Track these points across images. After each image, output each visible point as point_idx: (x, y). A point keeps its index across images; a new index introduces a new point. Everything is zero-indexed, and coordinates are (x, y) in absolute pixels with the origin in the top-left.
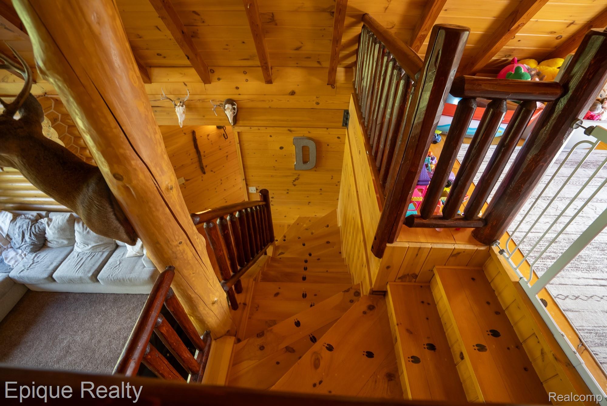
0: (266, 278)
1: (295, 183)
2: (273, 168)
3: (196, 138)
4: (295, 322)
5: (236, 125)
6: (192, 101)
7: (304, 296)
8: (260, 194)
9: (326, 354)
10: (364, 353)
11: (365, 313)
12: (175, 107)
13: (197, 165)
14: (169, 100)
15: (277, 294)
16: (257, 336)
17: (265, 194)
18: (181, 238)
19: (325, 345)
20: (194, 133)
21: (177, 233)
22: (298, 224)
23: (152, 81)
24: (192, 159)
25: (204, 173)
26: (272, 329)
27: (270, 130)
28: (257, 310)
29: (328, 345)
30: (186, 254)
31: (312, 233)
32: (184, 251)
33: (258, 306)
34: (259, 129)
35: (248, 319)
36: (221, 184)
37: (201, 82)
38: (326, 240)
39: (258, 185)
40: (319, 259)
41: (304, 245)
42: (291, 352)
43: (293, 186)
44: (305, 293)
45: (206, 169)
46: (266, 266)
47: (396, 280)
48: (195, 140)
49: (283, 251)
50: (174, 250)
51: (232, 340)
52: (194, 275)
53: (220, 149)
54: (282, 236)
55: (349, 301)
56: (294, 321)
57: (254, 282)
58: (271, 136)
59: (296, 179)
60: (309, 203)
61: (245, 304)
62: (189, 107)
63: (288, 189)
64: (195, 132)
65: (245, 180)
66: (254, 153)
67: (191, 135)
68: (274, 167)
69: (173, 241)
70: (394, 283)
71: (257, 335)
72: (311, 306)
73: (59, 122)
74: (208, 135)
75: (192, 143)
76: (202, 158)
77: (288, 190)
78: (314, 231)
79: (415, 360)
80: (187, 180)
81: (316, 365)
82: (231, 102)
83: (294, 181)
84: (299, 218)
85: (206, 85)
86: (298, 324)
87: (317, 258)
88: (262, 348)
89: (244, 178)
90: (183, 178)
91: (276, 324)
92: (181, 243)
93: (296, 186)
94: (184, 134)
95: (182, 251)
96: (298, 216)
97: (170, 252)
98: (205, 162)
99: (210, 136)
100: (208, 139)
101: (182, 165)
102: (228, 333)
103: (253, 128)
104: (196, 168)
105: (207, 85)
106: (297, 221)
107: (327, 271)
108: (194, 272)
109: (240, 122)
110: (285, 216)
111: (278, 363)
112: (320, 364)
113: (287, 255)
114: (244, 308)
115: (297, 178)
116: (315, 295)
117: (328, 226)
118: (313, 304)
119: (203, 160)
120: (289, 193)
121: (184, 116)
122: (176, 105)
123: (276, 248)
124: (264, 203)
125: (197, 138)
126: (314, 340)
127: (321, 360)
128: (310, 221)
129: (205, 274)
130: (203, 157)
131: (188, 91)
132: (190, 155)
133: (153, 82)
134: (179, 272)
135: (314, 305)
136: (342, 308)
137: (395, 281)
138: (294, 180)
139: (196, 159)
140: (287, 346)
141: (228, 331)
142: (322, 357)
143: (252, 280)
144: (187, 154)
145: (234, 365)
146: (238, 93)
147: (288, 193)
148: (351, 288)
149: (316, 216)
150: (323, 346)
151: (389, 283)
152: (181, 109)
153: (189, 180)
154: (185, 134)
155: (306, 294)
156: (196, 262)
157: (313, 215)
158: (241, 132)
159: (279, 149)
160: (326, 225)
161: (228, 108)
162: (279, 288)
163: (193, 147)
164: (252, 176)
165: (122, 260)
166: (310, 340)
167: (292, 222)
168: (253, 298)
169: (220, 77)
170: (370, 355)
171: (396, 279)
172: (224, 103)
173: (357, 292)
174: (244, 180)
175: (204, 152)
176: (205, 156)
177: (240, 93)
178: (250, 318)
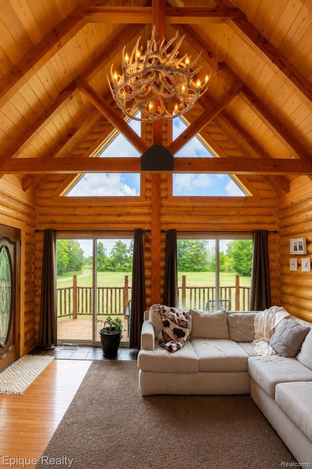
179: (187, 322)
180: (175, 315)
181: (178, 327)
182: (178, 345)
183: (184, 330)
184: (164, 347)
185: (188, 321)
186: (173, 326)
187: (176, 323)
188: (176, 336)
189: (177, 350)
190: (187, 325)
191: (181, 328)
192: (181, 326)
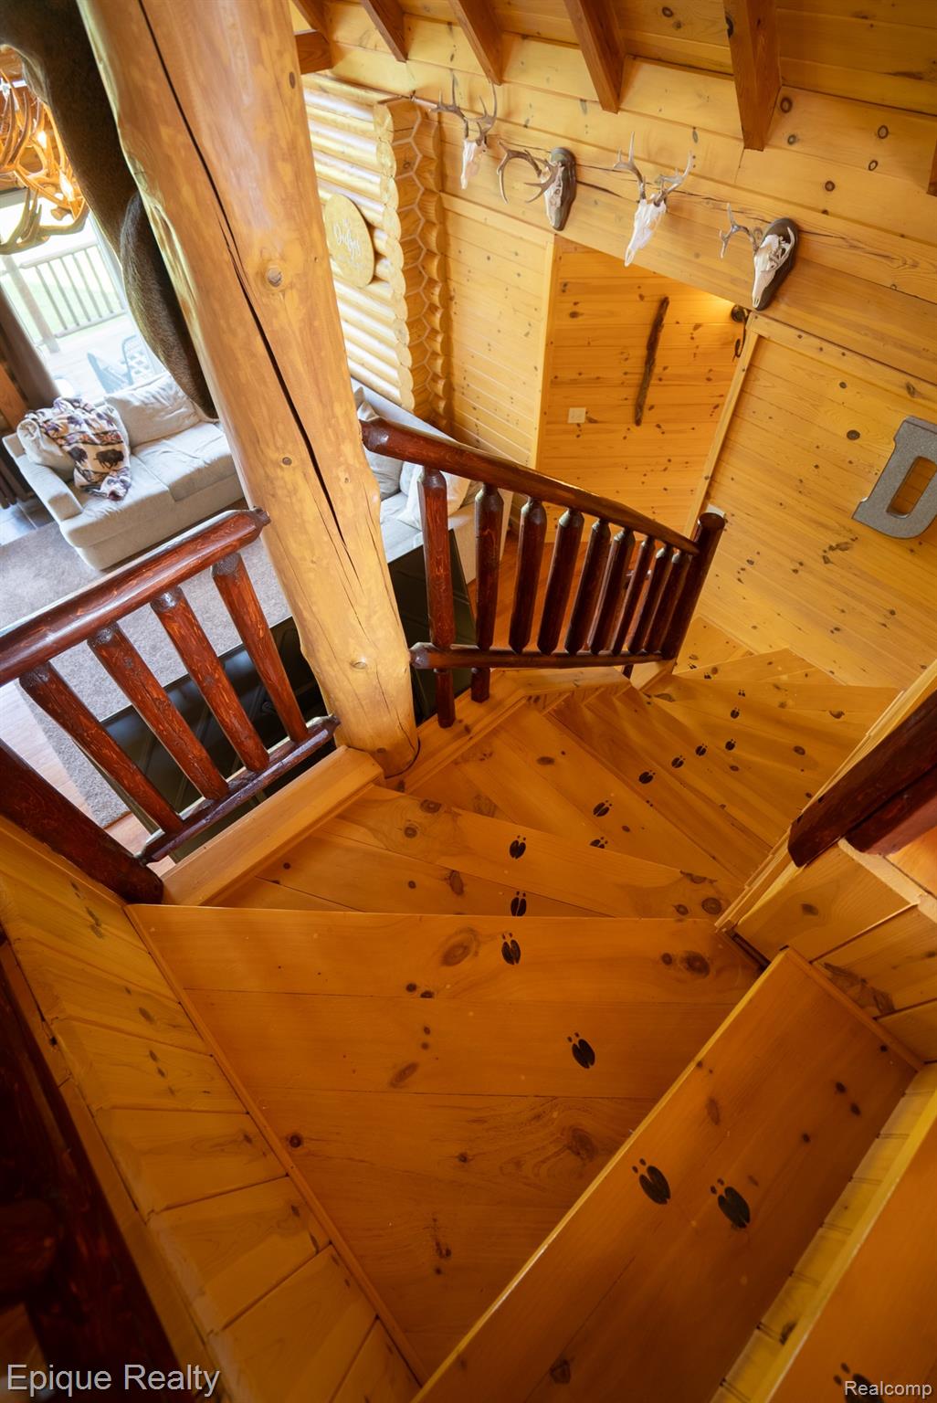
0: (567, 715)
1: (831, 555)
2: (798, 484)
3: (662, 320)
4: (517, 842)
5: (769, 312)
6: (688, 199)
7: (601, 810)
8: (699, 522)
9: (491, 955)
10: (573, 1037)
11: (667, 959)
12: (639, 202)
13: (631, 393)
14: (635, 177)
15: (546, 761)
16: (422, 805)
17: (711, 529)
18: (290, 447)
19: (507, 936)
20: (664, 303)
21: (281, 427)
22: (770, 663)
23: (623, 106)
24: (626, 374)
25: (638, 422)
26: (460, 815)
27: (852, 365)
28: (482, 760)
29: (513, 942)
30: (300, 501)
31: (782, 705)
32: (295, 491)
33: (491, 755)
34: (821, 349)
35: (452, 762)
36: (665, 469)
37: (737, 139)
38: (800, 742)
39: (734, 511)
40: (734, 768)
41: (734, 714)
42: (453, 888)
43: (822, 560)
44: (607, 805)
45: (647, 415)
46: (597, 693)
47: (815, 963)
48: (657, 324)
49: (674, 696)
50: (270, 470)
51: (373, 770)
52: (314, 566)
53: (709, 380)
54: (713, 665)
55: (676, 904)
56: (516, 839)
57: (524, 701)
58: (843, 385)
59: (839, 547)
60: (837, 629)
61: (468, 730)
62: (676, 212)
63: (805, 561)
64: (668, 303)
65: (708, 481)
66: (770, 418)
67: (655, 305)
68: (801, 481)
69: (268, 445)
70: (807, 967)
71: (426, 801)
72: (596, 843)
73: (412, 173)
74: (697, 327)
75: (647, 331)
76: (652, 382)
77: (801, 564)
78: (790, 703)
79: (656, 1186)
80: (591, 421)
81: (451, 957)
82: (787, 228)
83: (831, 548)
84: (786, 651)
85: (748, 151)
86: (517, 850)
87: (734, 764)
88: (410, 832)
89: (710, 475)
90: (584, 410)
91: (492, 816)
92: (287, 462)
93: (829, 565)
94: (638, 299)
95: (290, 486)
96: (786, 646)
97: (262, 472)
98: (653, 396)
99: (700, 329)
100: (692, 338)
101: (598, 378)
102: (380, 755)
103: (807, 339)
104: (626, 399)
105: (752, 154)
106: (774, 654)
107: (723, 806)
108: (314, 559)
109: (781, 308)
110: (755, 627)
111: (412, 885)
112: (459, 962)
113: (676, 710)
114: (459, 736)
115: (846, 543)
116: (626, 829)
117: (838, 715)
118: (602, 842)
119: (650, 389)
120: (800, 573)
121: (648, 234)
122: (643, 196)
123: (665, 678)
124: (695, 550)
125: (664, 322)
126: (519, 908)
127: (469, 957)
128: (806, 675)
129: (347, 585)
130: (654, 381)
131: (690, 158)
132: (626, 359)
133: (624, 110)
134: (279, 537)
135: (602, 847)
136: (643, 903)
137: (811, 962)
138: (834, 545)
139: (636, 379)
140: (458, 872)
141: (381, 751)
142: (476, 954)
143: (522, 692)
144: (622, 353)
145: (341, 817)
146: (822, 208)
147: (796, 571)
148: (711, 882)
149: (832, 673)
150: (501, 937)
151: (788, 949)
152: (649, 212)
153: (595, 422)
154: (642, 297)
155: (607, 809)
156: (326, 538)
157: (825, 667)
158: (769, 340)
159: (844, 434)
160: (836, 710)
161: (769, 246)
162: (563, 753)
163: (644, 341)
164: (732, 479)
165: (389, 520)
166: (510, 902)
167: (762, 649)
168: (495, 732)
169: (798, 132)
170: (584, 1054)
171: (816, 959)
172: (766, 228)
173: (716, 901)
174: (706, 478)
175: (665, 368)
176: (660, 380)
177: (829, 210)
178: (456, 763)
179: (114, 431)
180: (85, 427)
181: (102, 449)
182: (122, 481)
183: (117, 447)
184: (102, 496)
185: (115, 427)
186: (91, 452)
187: (94, 443)
188: (107, 464)
189: (126, 492)
190: (118, 437)
191: (110, 447)
192: (108, 444)
